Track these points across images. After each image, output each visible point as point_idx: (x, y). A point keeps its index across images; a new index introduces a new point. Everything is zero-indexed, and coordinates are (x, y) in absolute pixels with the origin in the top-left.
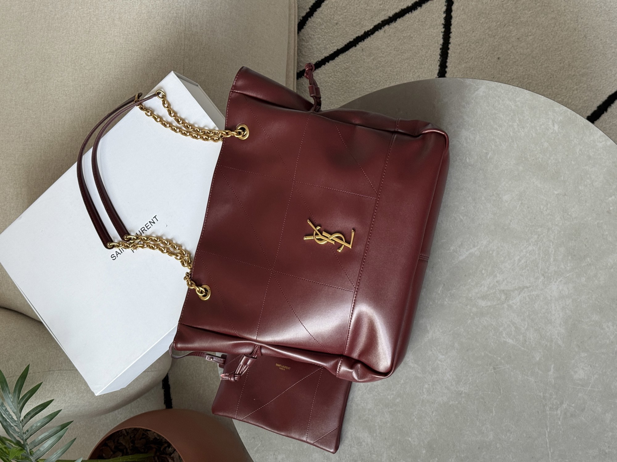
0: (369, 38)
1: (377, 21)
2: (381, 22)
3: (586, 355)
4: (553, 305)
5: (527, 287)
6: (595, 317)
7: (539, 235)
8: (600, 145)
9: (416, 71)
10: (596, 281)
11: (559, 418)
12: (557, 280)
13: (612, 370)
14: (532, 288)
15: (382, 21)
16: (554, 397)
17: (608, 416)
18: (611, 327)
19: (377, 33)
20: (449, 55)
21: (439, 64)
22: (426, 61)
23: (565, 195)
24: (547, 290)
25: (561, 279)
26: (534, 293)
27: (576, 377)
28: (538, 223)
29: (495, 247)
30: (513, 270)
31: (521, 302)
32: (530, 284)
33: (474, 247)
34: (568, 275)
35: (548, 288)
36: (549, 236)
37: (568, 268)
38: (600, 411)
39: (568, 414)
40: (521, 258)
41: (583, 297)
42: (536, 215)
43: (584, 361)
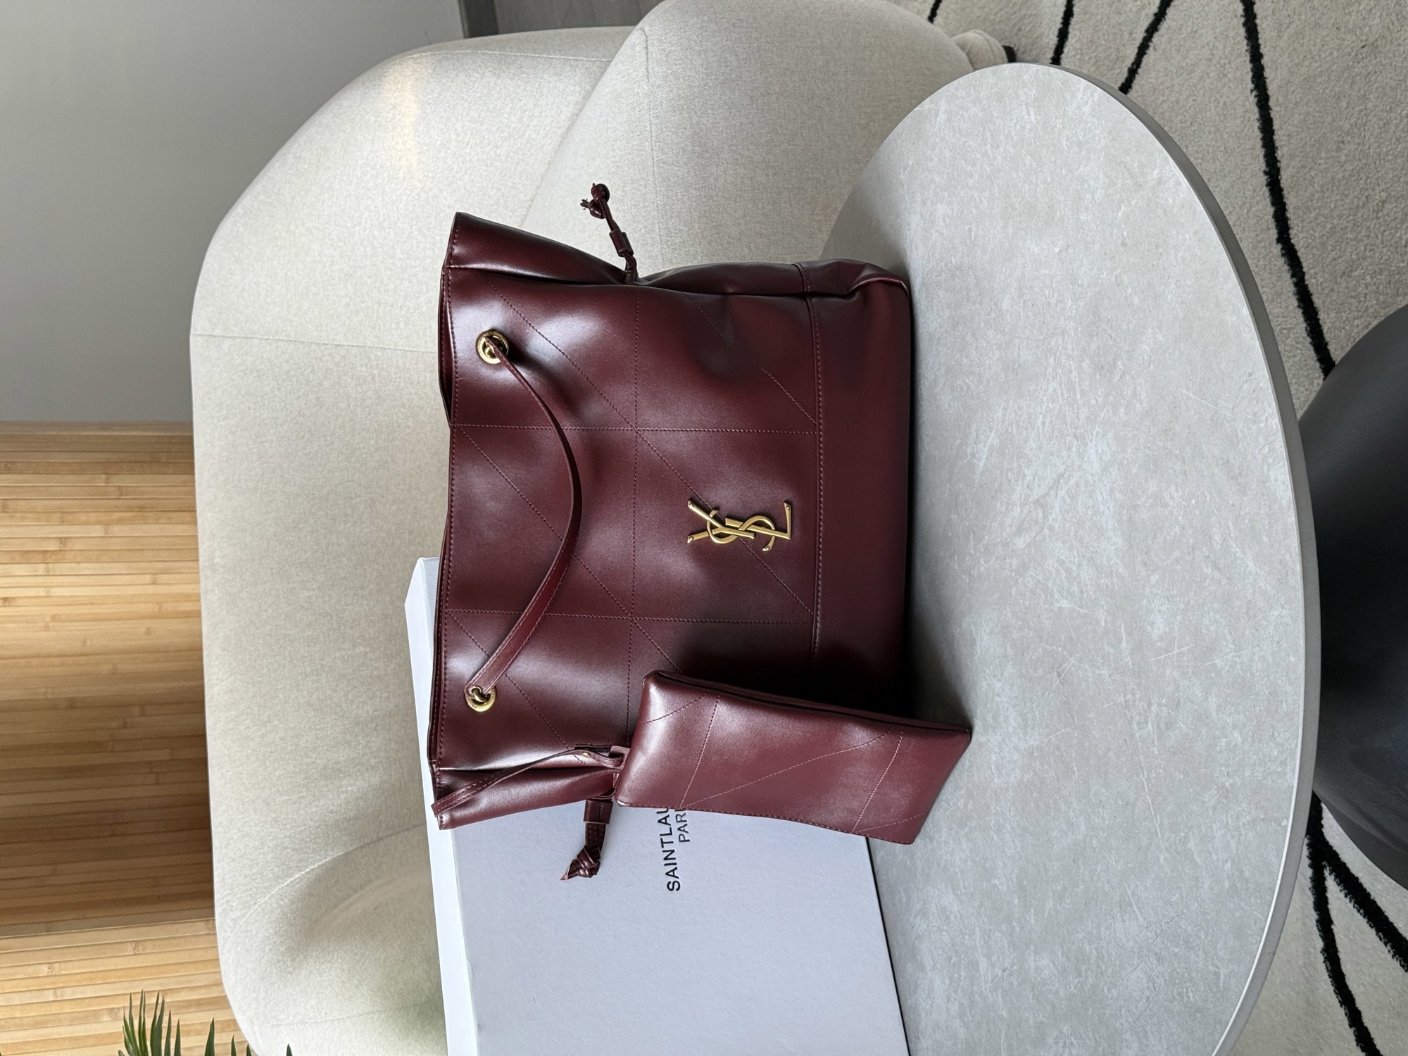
0: (1137, 76)
1: (1140, 35)
2: (1145, 35)
3: (1157, 577)
4: (1097, 490)
5: (1062, 475)
6: (1152, 486)
7: (1055, 353)
8: (1086, 109)
9: (1218, 97)
10: (1138, 405)
11: (1153, 741)
12: (1092, 434)
13: (1195, 592)
14: (1067, 473)
15: (1147, 31)
16: (1138, 696)
17: (1213, 700)
18: (1176, 494)
19: (1145, 59)
20: (1259, 28)
21: (1248, 59)
22: (1227, 66)
23: (1068, 246)
24: (1085, 466)
25: (1097, 429)
26: (1072, 482)
27: (1155, 634)
28: (1049, 330)
29: (1013, 416)
30: (1040, 448)
31: (1061, 511)
32: (1064, 466)
33: (991, 432)
34: (1102, 416)
35: (1085, 459)
36: (1066, 349)
37: (1100, 400)
38: (1200, 695)
39: (1163, 726)
40: (1044, 416)
41: (1130, 450)
42: (1045, 314)
43: (1157, 594)
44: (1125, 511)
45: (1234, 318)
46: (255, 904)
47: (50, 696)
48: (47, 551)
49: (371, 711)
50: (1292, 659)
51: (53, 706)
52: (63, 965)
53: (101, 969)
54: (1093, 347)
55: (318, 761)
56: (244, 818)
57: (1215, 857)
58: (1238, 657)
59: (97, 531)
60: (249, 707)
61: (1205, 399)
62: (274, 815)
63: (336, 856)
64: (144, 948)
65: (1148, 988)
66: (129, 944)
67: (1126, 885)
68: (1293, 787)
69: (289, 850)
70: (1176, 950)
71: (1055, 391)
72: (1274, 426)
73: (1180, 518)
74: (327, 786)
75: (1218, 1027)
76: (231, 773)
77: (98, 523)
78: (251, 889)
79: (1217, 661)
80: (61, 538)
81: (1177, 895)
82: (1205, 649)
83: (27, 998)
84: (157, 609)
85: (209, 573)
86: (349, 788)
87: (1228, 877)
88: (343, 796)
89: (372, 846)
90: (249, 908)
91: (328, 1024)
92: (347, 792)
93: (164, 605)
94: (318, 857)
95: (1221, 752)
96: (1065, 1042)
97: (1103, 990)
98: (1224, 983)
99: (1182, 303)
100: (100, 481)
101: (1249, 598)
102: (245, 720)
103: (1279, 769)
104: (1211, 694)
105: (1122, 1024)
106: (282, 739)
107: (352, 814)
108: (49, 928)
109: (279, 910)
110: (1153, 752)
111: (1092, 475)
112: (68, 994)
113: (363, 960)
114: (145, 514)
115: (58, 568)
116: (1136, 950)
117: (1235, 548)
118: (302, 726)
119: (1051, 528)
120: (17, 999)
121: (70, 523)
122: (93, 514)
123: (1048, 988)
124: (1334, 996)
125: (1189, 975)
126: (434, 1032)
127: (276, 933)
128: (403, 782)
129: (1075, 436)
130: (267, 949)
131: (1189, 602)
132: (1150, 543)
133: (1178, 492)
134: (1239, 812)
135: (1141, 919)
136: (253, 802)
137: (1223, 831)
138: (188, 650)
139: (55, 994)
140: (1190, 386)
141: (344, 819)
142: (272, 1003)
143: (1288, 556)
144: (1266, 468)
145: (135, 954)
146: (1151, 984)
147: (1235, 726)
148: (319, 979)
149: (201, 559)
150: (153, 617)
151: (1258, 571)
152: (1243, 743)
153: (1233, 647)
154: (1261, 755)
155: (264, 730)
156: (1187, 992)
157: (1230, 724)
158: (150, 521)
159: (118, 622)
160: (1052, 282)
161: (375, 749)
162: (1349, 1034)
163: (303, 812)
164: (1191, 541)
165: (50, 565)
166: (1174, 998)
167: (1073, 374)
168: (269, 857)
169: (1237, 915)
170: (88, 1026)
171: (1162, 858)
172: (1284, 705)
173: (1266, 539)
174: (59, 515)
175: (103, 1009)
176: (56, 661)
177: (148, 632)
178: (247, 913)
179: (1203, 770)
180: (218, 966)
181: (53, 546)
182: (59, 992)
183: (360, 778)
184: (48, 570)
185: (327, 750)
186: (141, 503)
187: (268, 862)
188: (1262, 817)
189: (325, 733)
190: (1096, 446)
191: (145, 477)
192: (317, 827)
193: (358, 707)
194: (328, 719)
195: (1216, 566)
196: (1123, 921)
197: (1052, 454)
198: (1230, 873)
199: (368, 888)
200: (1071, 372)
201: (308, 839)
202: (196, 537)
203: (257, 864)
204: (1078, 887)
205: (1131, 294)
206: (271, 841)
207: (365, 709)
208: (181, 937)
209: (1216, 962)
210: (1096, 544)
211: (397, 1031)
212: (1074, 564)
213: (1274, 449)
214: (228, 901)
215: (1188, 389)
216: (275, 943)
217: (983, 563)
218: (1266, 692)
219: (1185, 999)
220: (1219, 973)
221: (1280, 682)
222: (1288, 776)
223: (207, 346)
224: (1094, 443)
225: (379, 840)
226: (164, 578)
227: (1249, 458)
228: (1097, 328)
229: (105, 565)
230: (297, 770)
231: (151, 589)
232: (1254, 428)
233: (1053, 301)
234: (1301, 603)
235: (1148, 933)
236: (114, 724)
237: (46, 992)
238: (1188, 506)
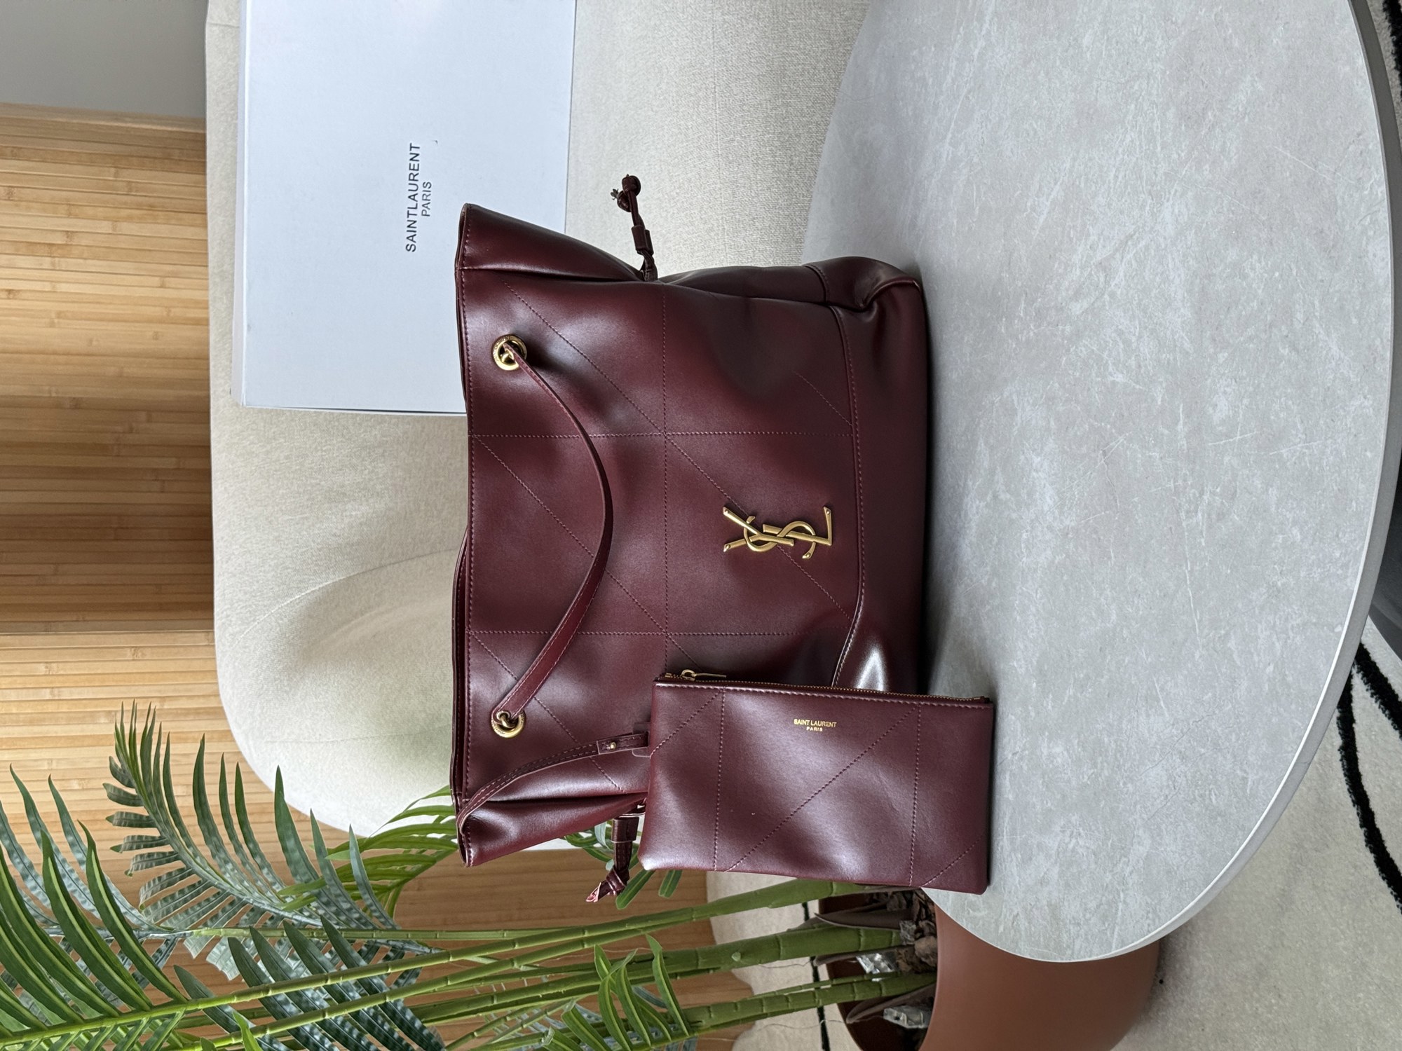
3: (1226, 355)
4: (1169, 256)
5: (1131, 236)
6: (1232, 255)
7: (1137, 100)
10: (1225, 162)
11: (1201, 532)
12: (1170, 193)
13: (1268, 374)
14: (1137, 235)
16: (1189, 483)
17: (1273, 493)
18: (1258, 265)
24: (1158, 227)
25: (1176, 187)
26: (1142, 244)
27: (1216, 419)
28: (1133, 71)
29: (1082, 167)
30: (1109, 205)
31: (1125, 276)
32: (1134, 227)
33: (1056, 184)
34: (1184, 173)
35: (1159, 220)
36: (1150, 94)
37: (1183, 154)
38: (1260, 486)
39: (1214, 516)
40: (1118, 170)
41: (1210, 213)
42: (1130, 53)
43: (1224, 374)
44: (1198, 281)
45: (1347, 69)
46: (254, 621)
47: (54, 395)
48: (53, 245)
49: (379, 436)
50: (1368, 454)
51: (57, 405)
52: (61, 665)
53: (99, 671)
54: (1182, 93)
55: (323, 483)
56: (246, 534)
57: (1256, 659)
58: (1307, 448)
59: (105, 227)
60: (254, 422)
61: (1303, 159)
62: (276, 534)
63: (337, 579)
64: (143, 654)
65: (1168, 786)
66: (129, 650)
67: (1155, 679)
68: (1353, 591)
69: (289, 570)
70: (1203, 751)
71: (1132, 141)
72: (1380, 195)
73: (1260, 291)
74: (330, 509)
75: (1240, 833)
76: (234, 488)
77: (106, 219)
78: (250, 606)
79: (1283, 451)
80: (68, 232)
81: (1210, 694)
82: (1271, 437)
83: (24, 695)
84: (165, 313)
85: (217, 280)
86: (354, 513)
87: (1269, 680)
88: (347, 520)
89: (374, 572)
90: (248, 624)
91: (322, 745)
92: (351, 516)
93: (173, 310)
94: (319, 580)
95: (1276, 548)
96: (1073, 832)
97: (1119, 783)
98: (1251, 789)
99: (1289, 48)
100: (109, 174)
101: (1329, 385)
102: (250, 435)
103: (1340, 572)
104: (1272, 486)
105: (1135, 820)
106: (287, 458)
107: (356, 538)
108: (48, 628)
109: (278, 629)
110: (1200, 543)
111: (1165, 238)
112: (66, 694)
113: (359, 687)
114: (157, 213)
115: (64, 263)
116: (1158, 747)
117: (1318, 328)
118: (308, 446)
119: (1112, 295)
120: (13, 696)
121: (77, 217)
122: (101, 209)
123: (1060, 776)
124: (1347, 795)
125: (1214, 777)
126: (427, 762)
127: (274, 651)
128: (408, 511)
129: (1150, 193)
130: (265, 666)
131: (1259, 385)
132: (1222, 317)
133: (1260, 262)
134: (1288, 614)
135: (1167, 715)
136: (256, 519)
137: (1268, 633)
138: (196, 359)
139: (52, 693)
140: (1288, 143)
141: (347, 543)
142: (267, 720)
143: (1378, 342)
144: (1364, 243)
145: (133, 660)
146: (1170, 783)
147: (1295, 523)
148: (315, 701)
149: (210, 265)
150: (161, 321)
151: (1342, 355)
152: (1302, 541)
153: (1304, 437)
154: (1321, 555)
155: (269, 447)
156: (1210, 794)
157: (1290, 520)
158: (159, 221)
159: (124, 324)
160: (1142, 17)
161: (381, 475)
162: (1359, 834)
163: (305, 533)
164: (1269, 318)
165: (57, 259)
166: (1195, 799)
167: (1155, 124)
168: (269, 576)
169: (1274, 720)
170: (85, 726)
171: (1197, 655)
172: (1354, 504)
173: (1355, 321)
174: (66, 207)
175: (99, 712)
176: (62, 359)
177: (156, 337)
178: (245, 629)
179: (1254, 567)
180: (216, 677)
181: (59, 240)
182: (56, 691)
183: (365, 503)
184: (53, 264)
185: (333, 473)
186: (152, 200)
187: (268, 580)
188: (1314, 621)
189: (331, 455)
190: (1173, 205)
191: (154, 173)
192: (320, 550)
193: (365, 431)
194: (335, 442)
195: (1294, 348)
196: (1148, 716)
197: (1122, 212)
198: (1271, 676)
199: (368, 615)
200: (1153, 121)
201: (310, 561)
202: (206, 240)
203: (258, 582)
204: (1102, 677)
205: (1231, 36)
206: (272, 560)
207: (373, 434)
208: (181, 646)
209: (1245, 767)
210: (1161, 315)
211: (390, 757)
212: (1134, 335)
213: (1377, 220)
214: (228, 616)
215: (1285, 147)
216: (273, 661)
217: (1032, 327)
218: (1335, 488)
219: (1207, 801)
220: (1246, 778)
221: (1352, 478)
222: (1348, 580)
223: (223, 37)
224: (1171, 202)
225: (381, 567)
226: (172, 282)
227: (1347, 228)
228: (1188, 72)
229: (112, 263)
230: (301, 490)
231: (159, 293)
232: (1357, 195)
233: (1141, 39)
234: (1387, 395)
235: (1173, 730)
236: (119, 428)
237: (44, 690)
238: (1271, 279)
